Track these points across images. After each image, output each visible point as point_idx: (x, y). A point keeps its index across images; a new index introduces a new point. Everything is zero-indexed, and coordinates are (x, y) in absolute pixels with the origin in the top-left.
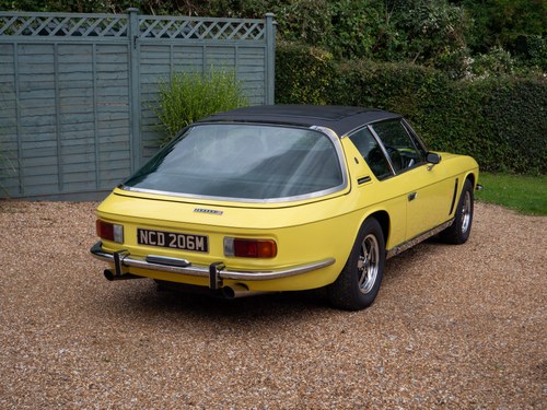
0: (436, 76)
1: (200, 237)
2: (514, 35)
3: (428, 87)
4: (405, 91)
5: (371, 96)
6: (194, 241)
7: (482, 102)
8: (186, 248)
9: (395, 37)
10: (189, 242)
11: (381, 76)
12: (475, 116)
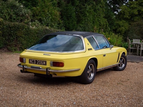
0: (27, 26)
1: (44, 61)
2: (39, 18)
3: (26, 29)
4: (20, 30)
5: (12, 31)
6: (43, 62)
7: (37, 33)
8: (41, 64)
9: (14, 16)
10: (42, 63)
11: (15, 26)
12: (35, 37)
